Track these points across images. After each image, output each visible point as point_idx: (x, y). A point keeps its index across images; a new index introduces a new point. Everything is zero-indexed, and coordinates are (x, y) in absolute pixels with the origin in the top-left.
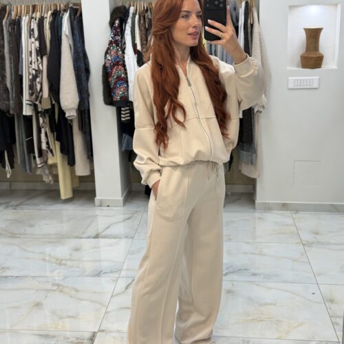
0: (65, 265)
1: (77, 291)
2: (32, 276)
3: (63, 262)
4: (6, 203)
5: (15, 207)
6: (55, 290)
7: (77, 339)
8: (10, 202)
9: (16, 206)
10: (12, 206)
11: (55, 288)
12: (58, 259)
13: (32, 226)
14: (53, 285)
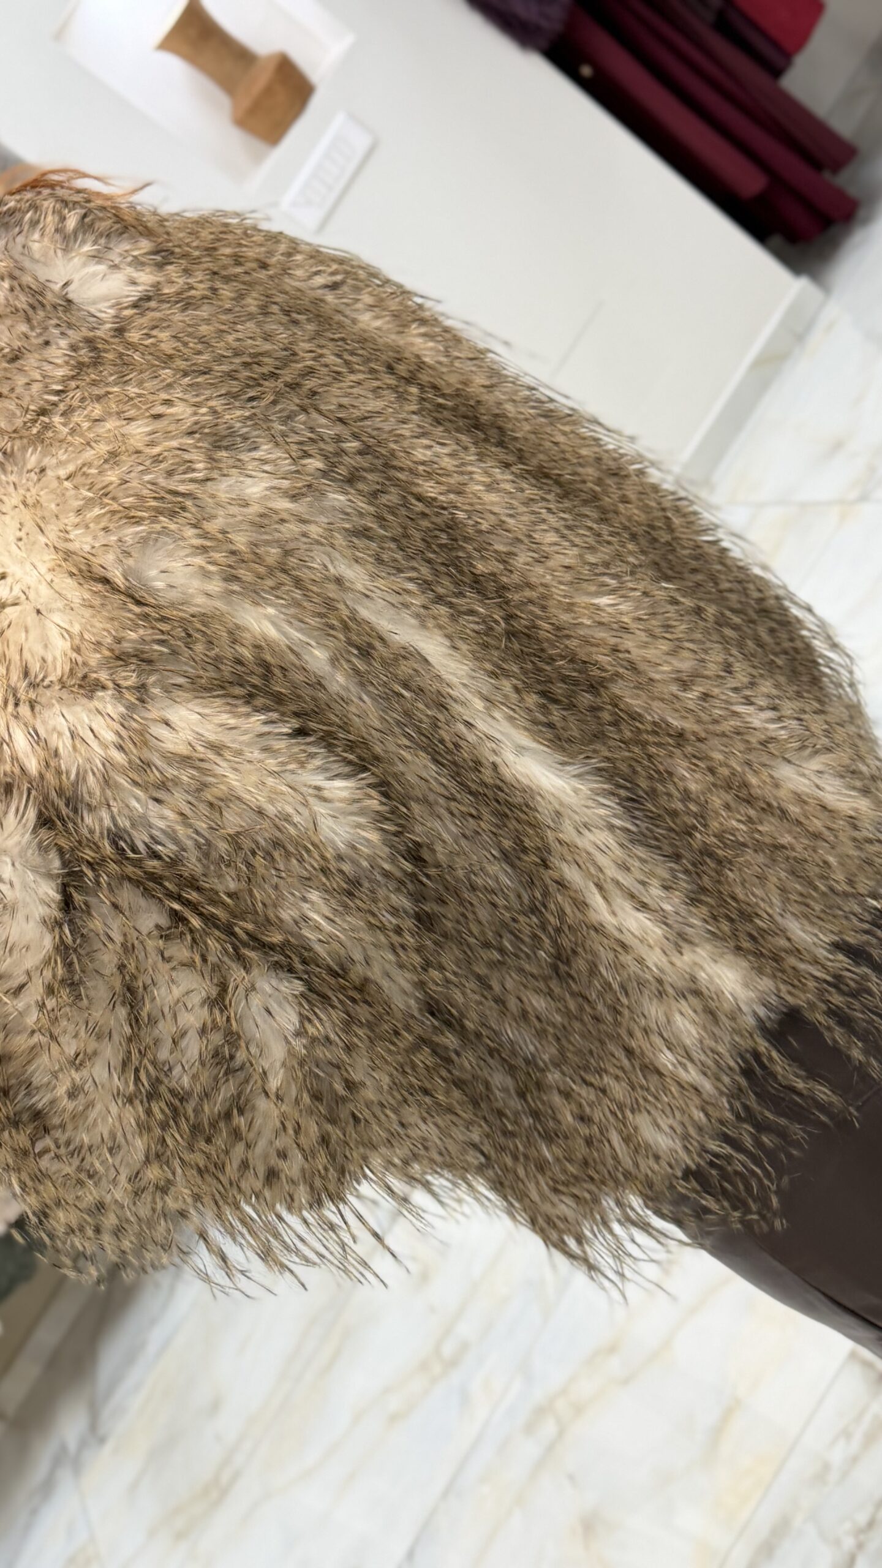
0: (464, 1347)
1: (612, 1349)
2: (446, 1494)
3: (448, 1350)
4: (58, 1462)
5: (95, 1435)
6: (561, 1433)
7: (846, 1434)
8: (64, 1449)
9: (93, 1425)
10: (83, 1444)
11: (549, 1428)
12: (424, 1366)
13: (215, 1407)
14: (530, 1428)
